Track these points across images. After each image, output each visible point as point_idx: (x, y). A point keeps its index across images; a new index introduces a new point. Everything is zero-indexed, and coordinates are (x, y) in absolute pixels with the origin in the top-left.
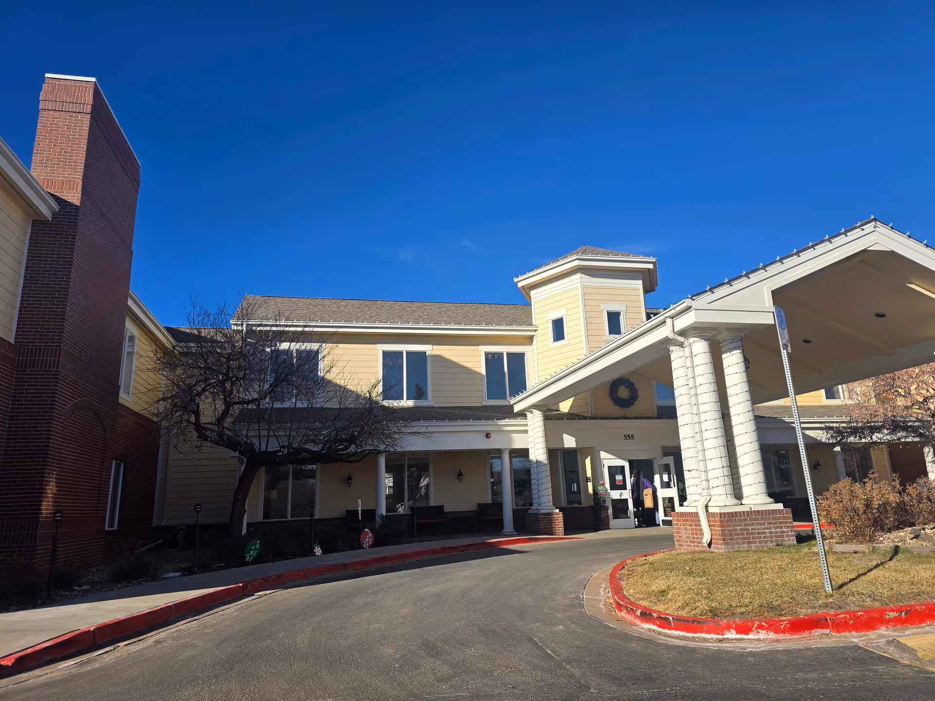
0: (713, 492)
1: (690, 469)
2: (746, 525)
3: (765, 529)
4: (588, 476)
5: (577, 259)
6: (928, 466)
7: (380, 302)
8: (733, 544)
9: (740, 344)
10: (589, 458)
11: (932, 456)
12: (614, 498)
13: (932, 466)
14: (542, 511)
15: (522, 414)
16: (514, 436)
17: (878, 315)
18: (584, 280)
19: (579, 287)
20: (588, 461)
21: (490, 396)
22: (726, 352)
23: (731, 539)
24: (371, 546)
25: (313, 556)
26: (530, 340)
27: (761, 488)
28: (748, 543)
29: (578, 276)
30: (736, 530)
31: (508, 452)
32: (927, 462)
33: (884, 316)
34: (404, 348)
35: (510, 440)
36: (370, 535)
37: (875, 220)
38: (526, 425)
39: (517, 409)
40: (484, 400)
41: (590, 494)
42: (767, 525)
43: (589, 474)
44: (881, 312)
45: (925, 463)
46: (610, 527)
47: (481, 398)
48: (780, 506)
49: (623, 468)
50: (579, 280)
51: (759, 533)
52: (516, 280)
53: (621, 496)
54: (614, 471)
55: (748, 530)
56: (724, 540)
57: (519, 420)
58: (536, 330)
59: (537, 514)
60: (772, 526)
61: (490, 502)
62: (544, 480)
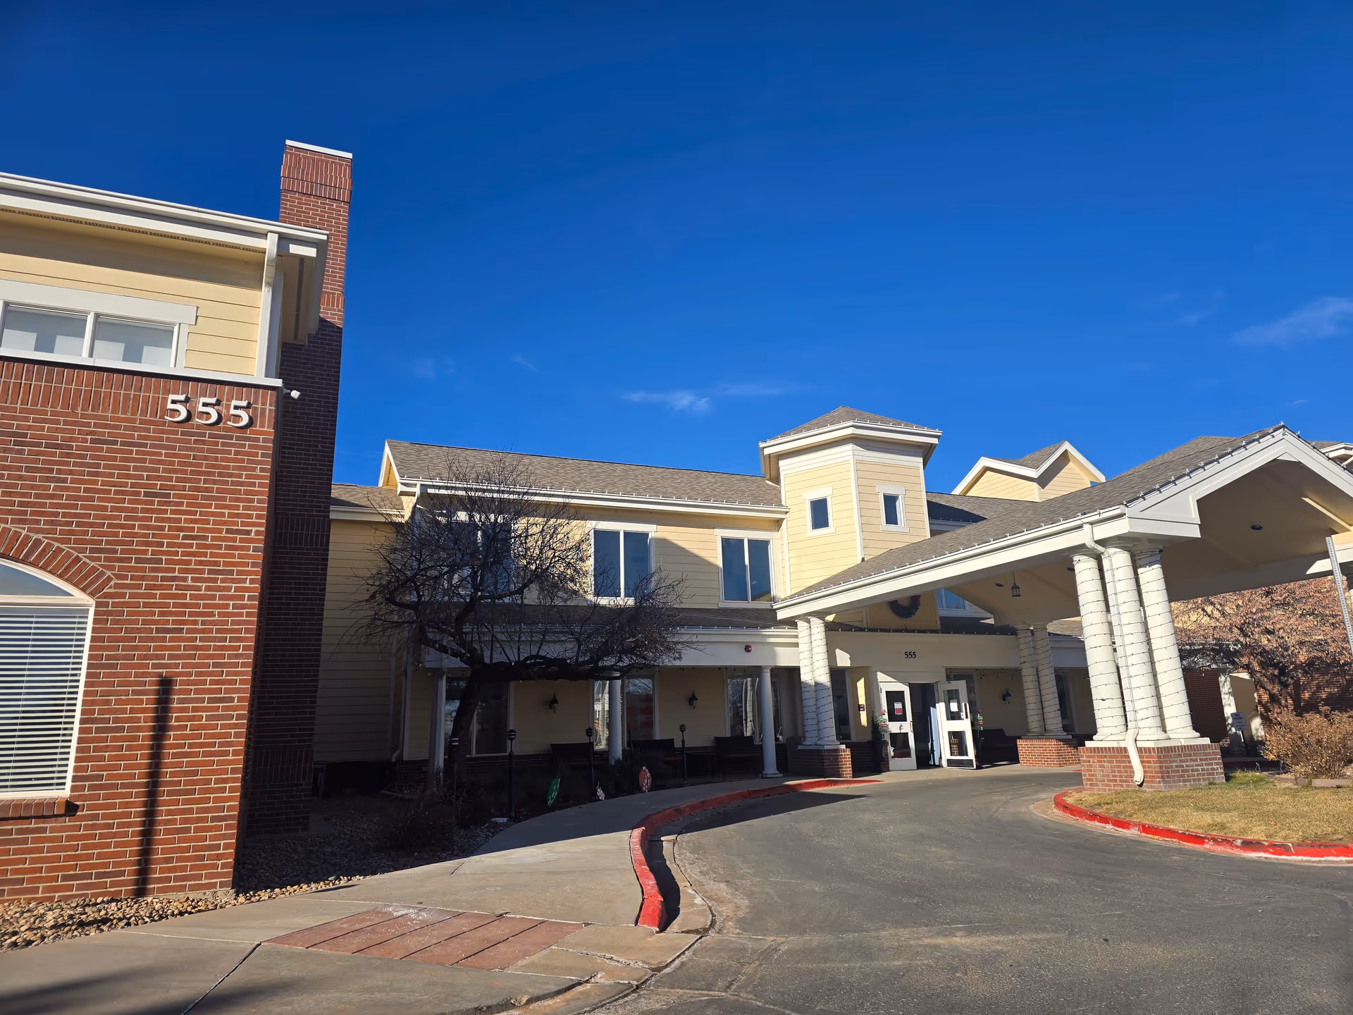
0: (1141, 724)
1: (1104, 698)
2: (1181, 761)
3: (1197, 765)
4: (860, 703)
5: (852, 426)
6: (1224, 698)
7: (571, 461)
8: (1170, 782)
9: (1158, 557)
10: (863, 680)
11: (1229, 686)
12: (893, 732)
13: (1229, 698)
14: (826, 747)
15: (791, 623)
16: (779, 650)
17: (1254, 528)
18: (857, 453)
19: (852, 460)
20: (861, 685)
21: (728, 596)
22: (1144, 566)
23: (1168, 777)
24: (651, 789)
25: (596, 801)
26: (778, 523)
27: (1187, 720)
28: (1184, 781)
29: (850, 447)
30: (1172, 766)
31: (769, 670)
32: (1222, 693)
33: (1260, 528)
34: (621, 527)
35: (774, 655)
36: (648, 774)
37: (1284, 427)
38: (796, 636)
39: (781, 615)
40: (721, 600)
41: (863, 726)
42: (1199, 762)
43: (862, 701)
44: (1257, 524)
45: (1220, 694)
46: (890, 769)
47: (715, 597)
48: (1207, 741)
49: (902, 693)
50: (851, 453)
51: (1192, 770)
52: (762, 445)
53: (900, 729)
54: (894, 697)
55: (1183, 766)
56: (1162, 777)
57: (786, 630)
58: (787, 513)
59: (820, 751)
60: (1203, 762)
61: (728, 735)
62: (826, 708)
